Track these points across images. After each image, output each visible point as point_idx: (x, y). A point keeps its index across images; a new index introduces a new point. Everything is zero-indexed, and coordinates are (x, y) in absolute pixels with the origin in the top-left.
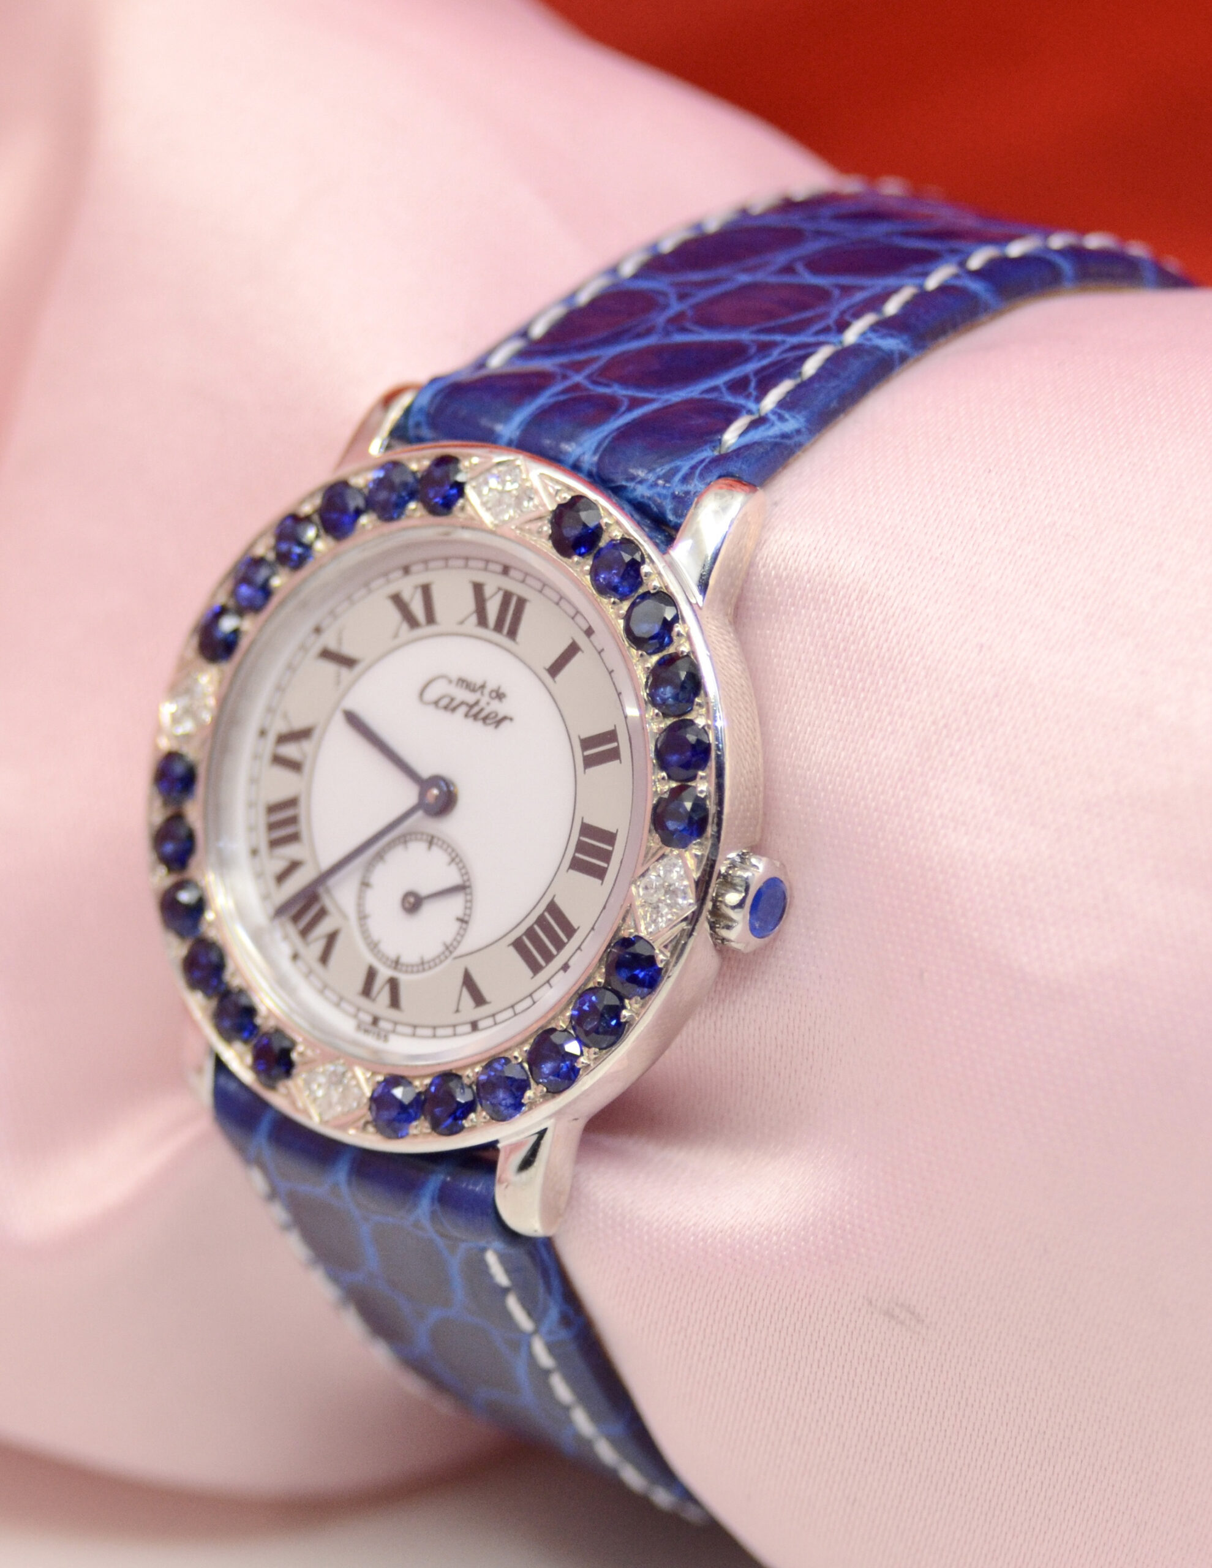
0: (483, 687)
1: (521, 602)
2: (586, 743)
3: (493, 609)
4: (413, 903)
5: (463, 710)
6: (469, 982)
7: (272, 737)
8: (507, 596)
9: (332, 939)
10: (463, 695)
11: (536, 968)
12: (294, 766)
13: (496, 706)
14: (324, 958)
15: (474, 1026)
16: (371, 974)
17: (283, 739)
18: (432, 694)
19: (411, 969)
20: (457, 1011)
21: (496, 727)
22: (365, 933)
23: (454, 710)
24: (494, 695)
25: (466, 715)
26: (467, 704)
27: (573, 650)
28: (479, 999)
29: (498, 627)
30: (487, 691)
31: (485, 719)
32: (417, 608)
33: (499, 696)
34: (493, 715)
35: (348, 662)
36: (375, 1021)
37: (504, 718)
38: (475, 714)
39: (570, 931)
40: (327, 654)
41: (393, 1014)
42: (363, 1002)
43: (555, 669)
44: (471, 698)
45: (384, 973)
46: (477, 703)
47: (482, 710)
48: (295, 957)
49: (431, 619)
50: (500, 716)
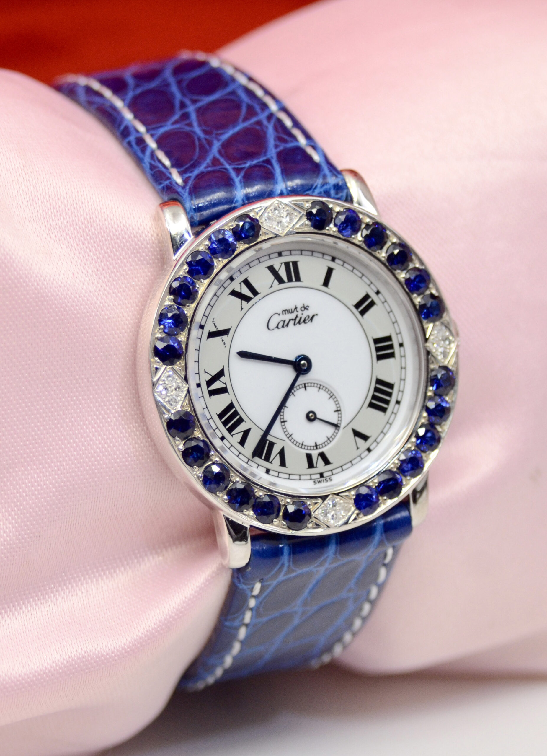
0: (296, 308)
1: (295, 264)
2: (357, 306)
3: (283, 273)
4: (311, 417)
5: (292, 323)
6: (357, 434)
7: (204, 385)
8: (287, 264)
9: (282, 453)
10: (287, 317)
11: (384, 410)
12: (224, 390)
13: (306, 313)
14: (283, 463)
15: (369, 450)
16: (309, 457)
17: (209, 383)
18: (273, 325)
19: (324, 444)
20: (358, 448)
21: (312, 321)
22: (295, 443)
23: (287, 325)
24: (303, 309)
25: (294, 324)
26: (292, 320)
27: (330, 271)
28: (365, 438)
29: (290, 280)
30: (299, 309)
31: (304, 321)
32: (246, 291)
33: (305, 308)
34: (308, 317)
35: (225, 332)
36: (322, 475)
37: (313, 316)
38: (298, 321)
39: (391, 386)
40: (212, 335)
41: (329, 467)
42: (312, 471)
43: (326, 283)
44: (293, 316)
45: (315, 454)
46: (297, 317)
47: (301, 318)
48: (268, 471)
49: (255, 293)
50: (311, 317)
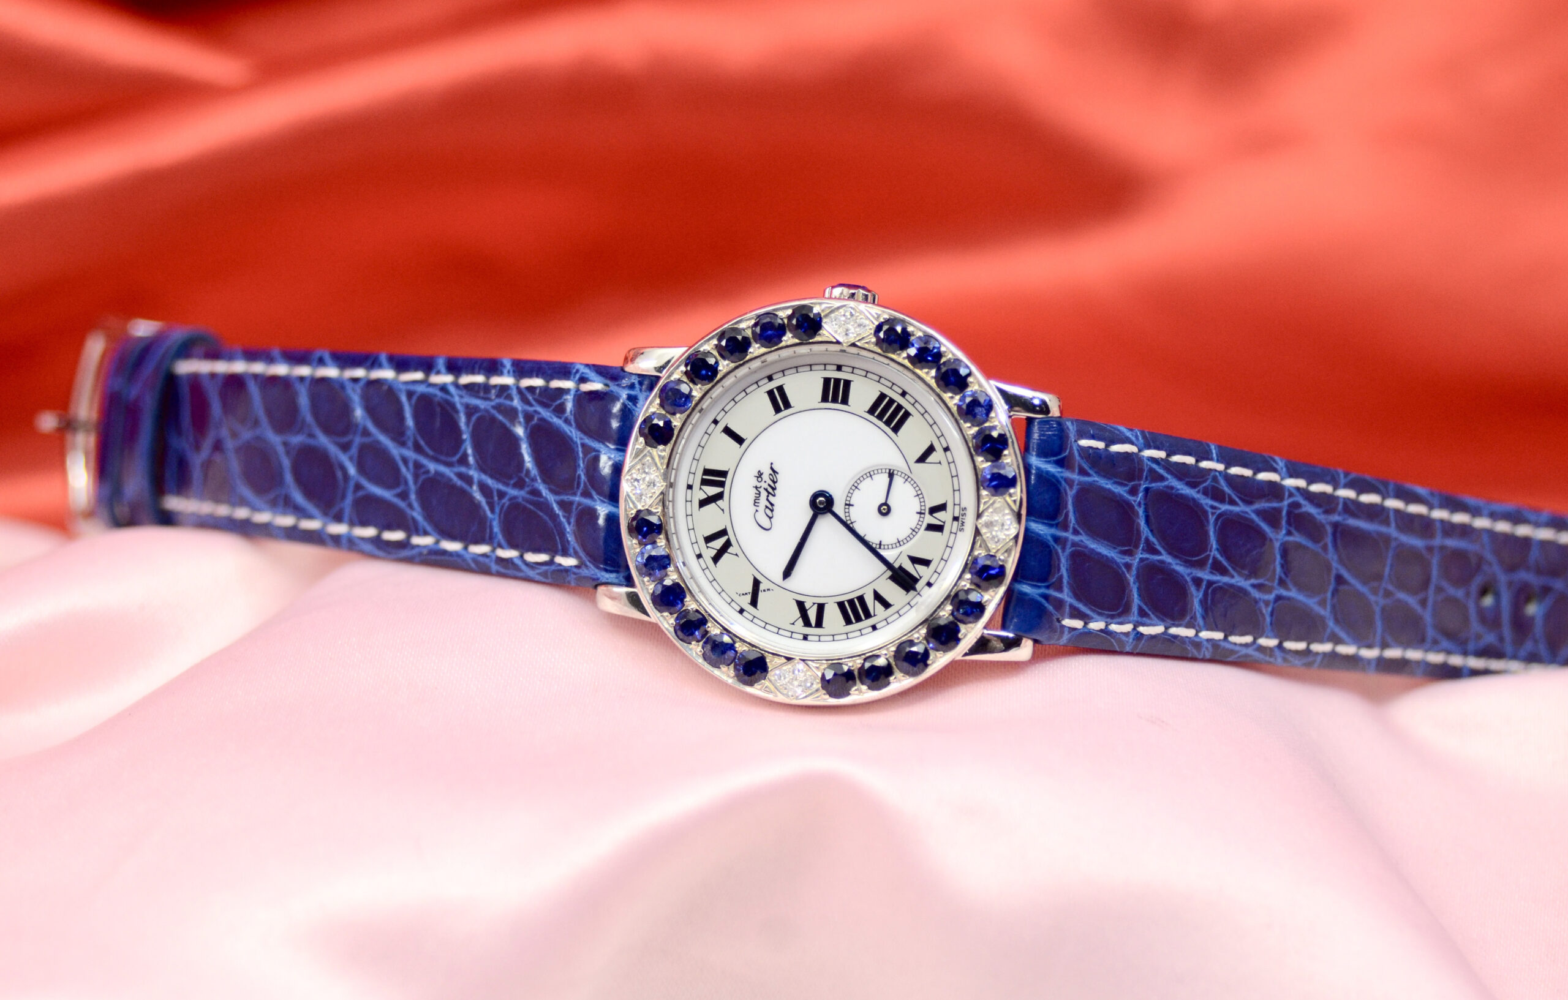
0: (756, 487)
1: (706, 472)
2: (778, 410)
3: (712, 491)
4: (885, 510)
5: (771, 498)
6: (922, 459)
7: (807, 630)
8: (704, 482)
9: (915, 560)
10: (763, 502)
11: (907, 414)
12: (821, 608)
13: (766, 477)
14: (926, 563)
15: (947, 449)
16: (930, 527)
17: (807, 623)
18: (766, 523)
19: (922, 502)
20: (940, 463)
21: (777, 473)
22: (909, 539)
23: (772, 505)
24: (760, 479)
25: (774, 496)
26: (768, 496)
27: (728, 431)
28: (931, 449)
29: (722, 484)
30: (759, 485)
31: (774, 482)
32: (718, 543)
33: (760, 475)
34: (771, 476)
35: (756, 583)
36: (956, 519)
37: (772, 468)
38: (772, 490)
39: (882, 397)
40: (754, 603)
41: (949, 507)
42: (947, 529)
43: (739, 440)
44: (764, 494)
45: (929, 519)
46: (766, 490)
47: (769, 485)
48: (929, 584)
49: (724, 532)
50: (772, 472)
